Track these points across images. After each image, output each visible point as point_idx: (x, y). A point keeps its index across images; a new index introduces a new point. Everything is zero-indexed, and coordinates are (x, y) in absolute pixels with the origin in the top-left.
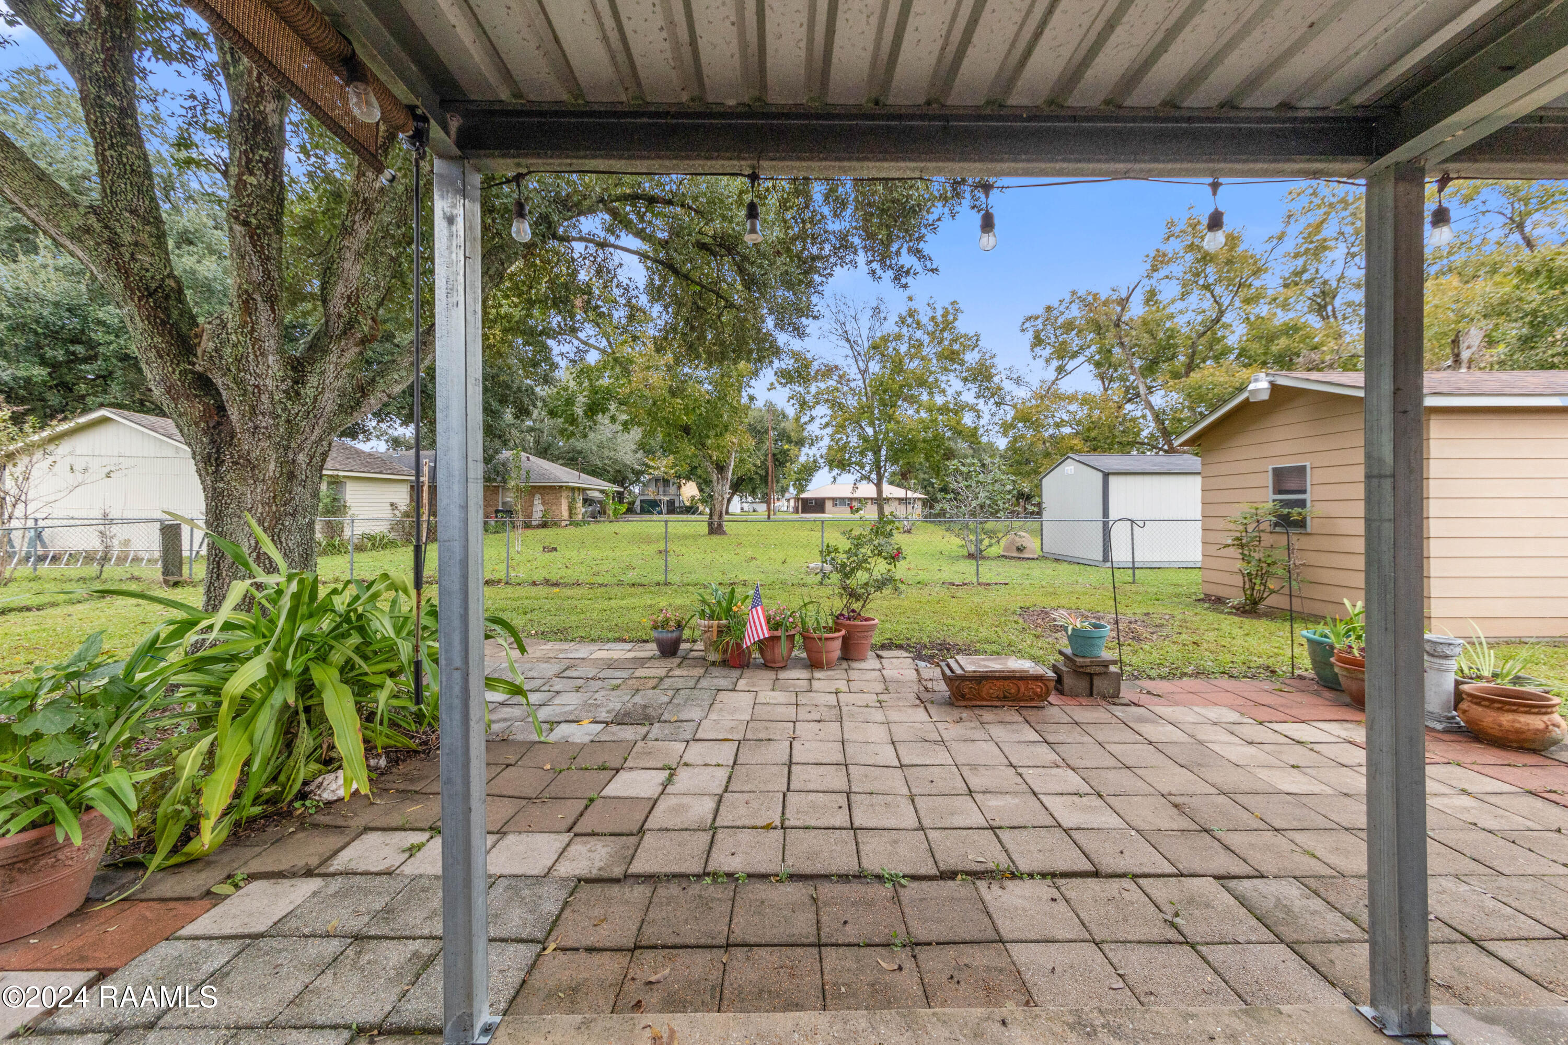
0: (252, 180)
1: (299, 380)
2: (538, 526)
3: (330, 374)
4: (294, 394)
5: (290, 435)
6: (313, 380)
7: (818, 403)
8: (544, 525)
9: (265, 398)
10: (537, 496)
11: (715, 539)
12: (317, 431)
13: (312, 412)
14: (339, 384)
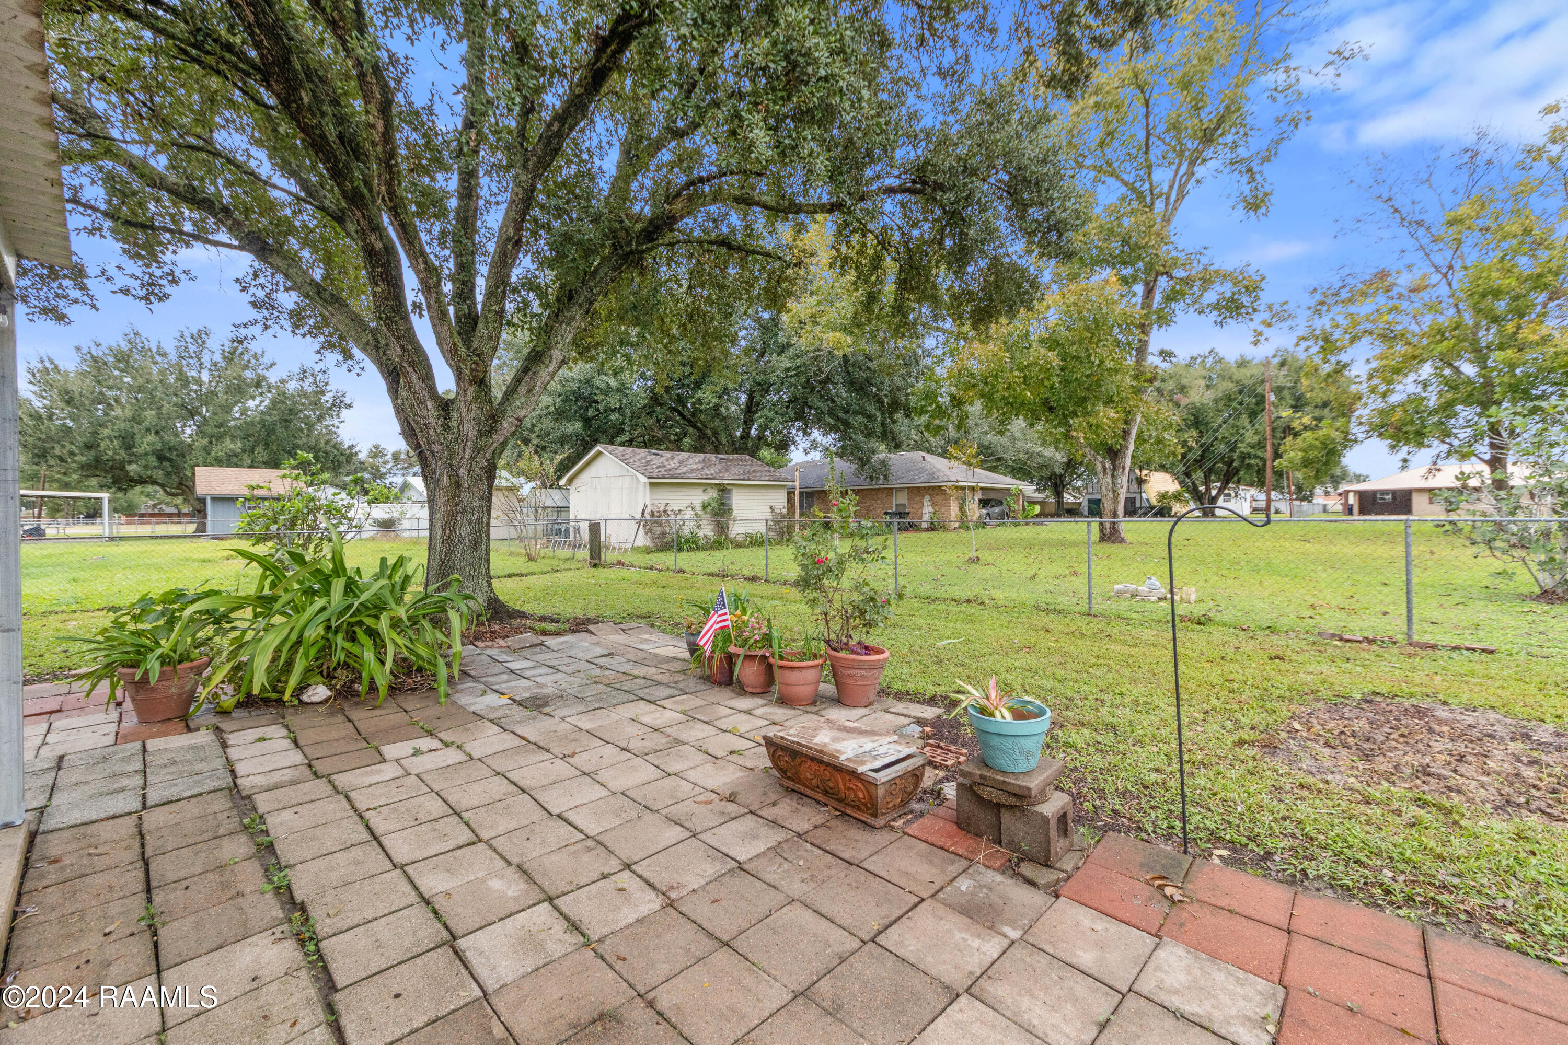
0: (379, 289)
1: (447, 417)
2: (927, 529)
3: (464, 410)
4: (447, 428)
5: (451, 456)
6: (454, 415)
7: (1353, 340)
8: (932, 528)
9: (431, 432)
10: (927, 498)
11: (1109, 548)
12: (468, 452)
13: (460, 437)
14: (473, 414)
